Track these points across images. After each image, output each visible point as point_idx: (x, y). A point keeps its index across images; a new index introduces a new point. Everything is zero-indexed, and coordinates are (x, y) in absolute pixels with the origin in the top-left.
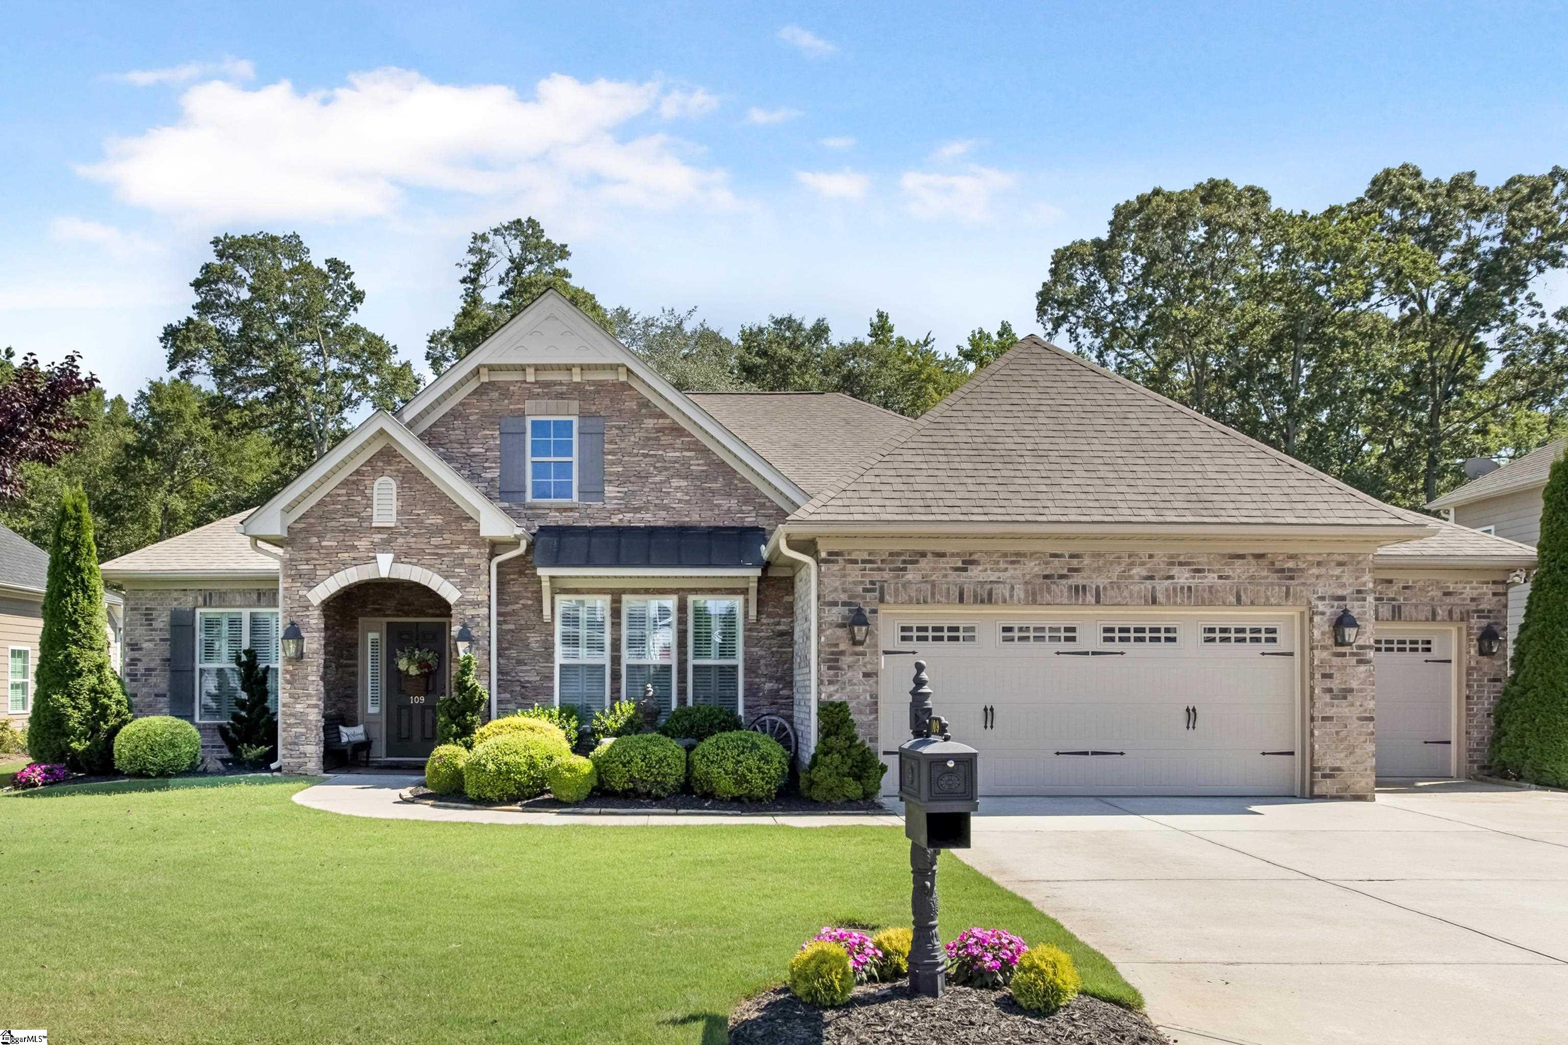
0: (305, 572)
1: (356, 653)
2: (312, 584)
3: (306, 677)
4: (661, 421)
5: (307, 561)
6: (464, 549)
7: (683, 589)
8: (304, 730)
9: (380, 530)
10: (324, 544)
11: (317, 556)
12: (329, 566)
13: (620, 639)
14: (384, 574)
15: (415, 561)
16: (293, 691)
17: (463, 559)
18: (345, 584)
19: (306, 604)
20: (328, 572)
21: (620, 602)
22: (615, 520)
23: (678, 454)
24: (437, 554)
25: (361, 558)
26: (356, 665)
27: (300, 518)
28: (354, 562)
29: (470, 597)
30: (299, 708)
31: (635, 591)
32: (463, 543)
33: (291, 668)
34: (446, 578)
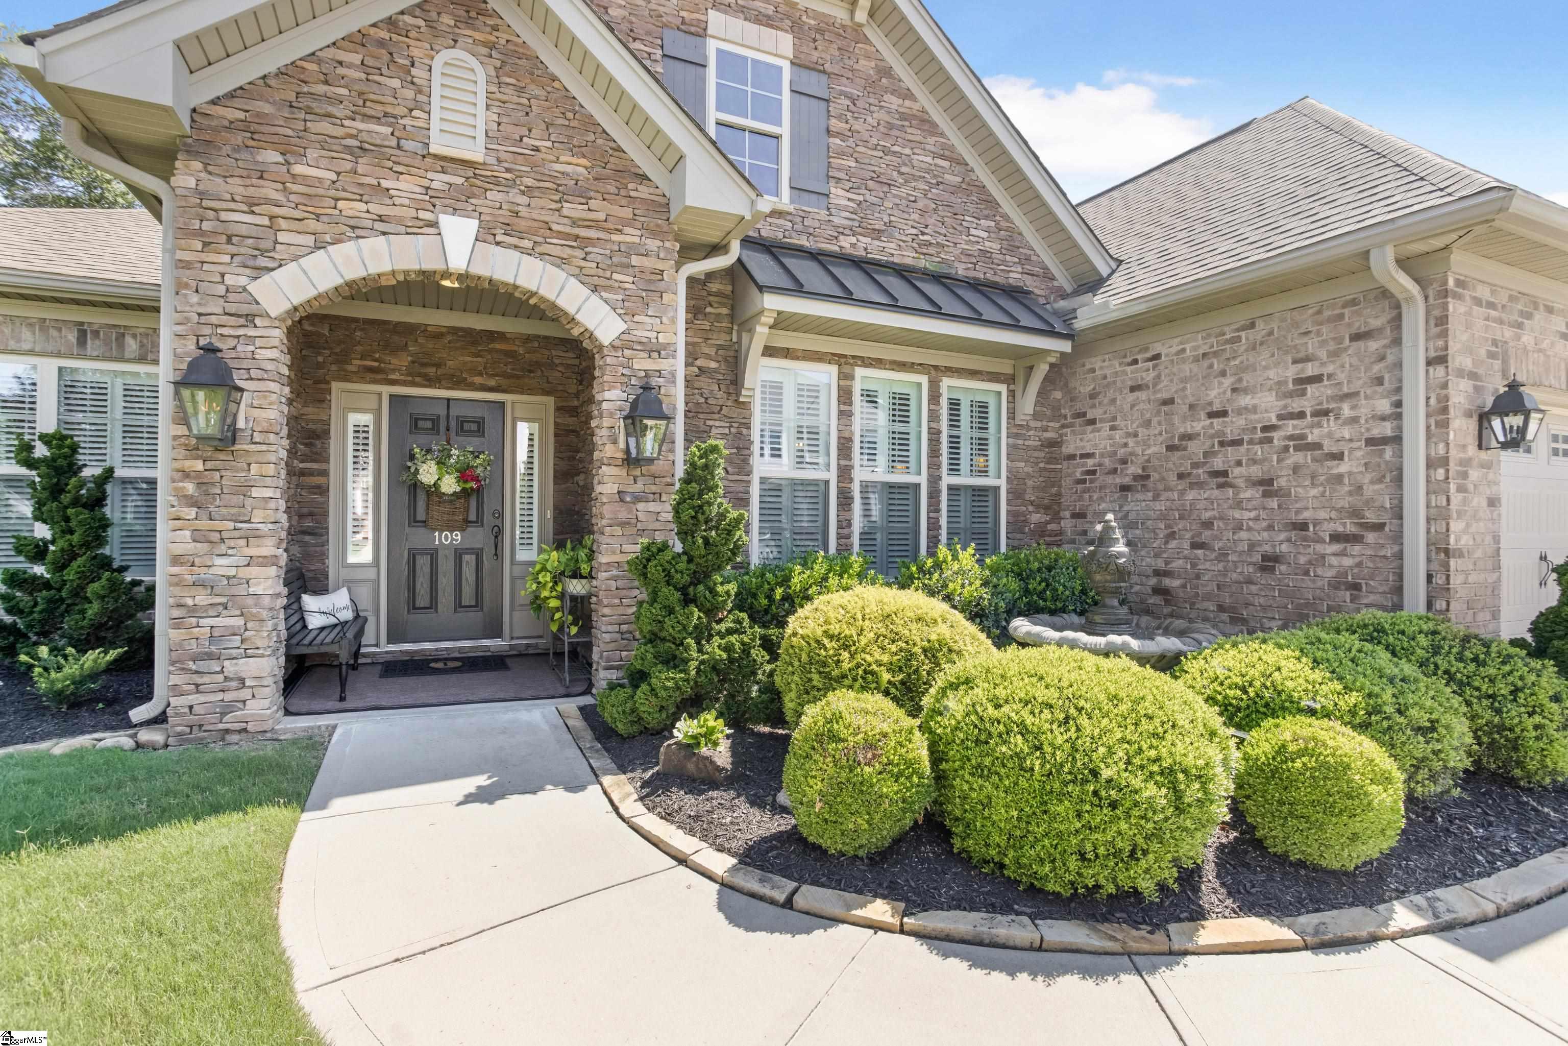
0: (243, 230)
1: (326, 449)
2: (263, 262)
3: (244, 489)
5: (252, 205)
6: (631, 236)
7: (936, 367)
9: (447, 162)
10: (298, 169)
11: (274, 195)
12: (312, 225)
14: (458, 261)
15: (527, 244)
16: (204, 524)
17: (629, 256)
18: (355, 273)
19: (243, 309)
20: (309, 240)
21: (851, 377)
22: (846, 243)
24: (576, 238)
25: (399, 221)
27: (231, 95)
28: (379, 226)
29: (642, 334)
30: (222, 566)
31: (877, 363)
32: (629, 223)
33: (199, 466)
34: (595, 289)
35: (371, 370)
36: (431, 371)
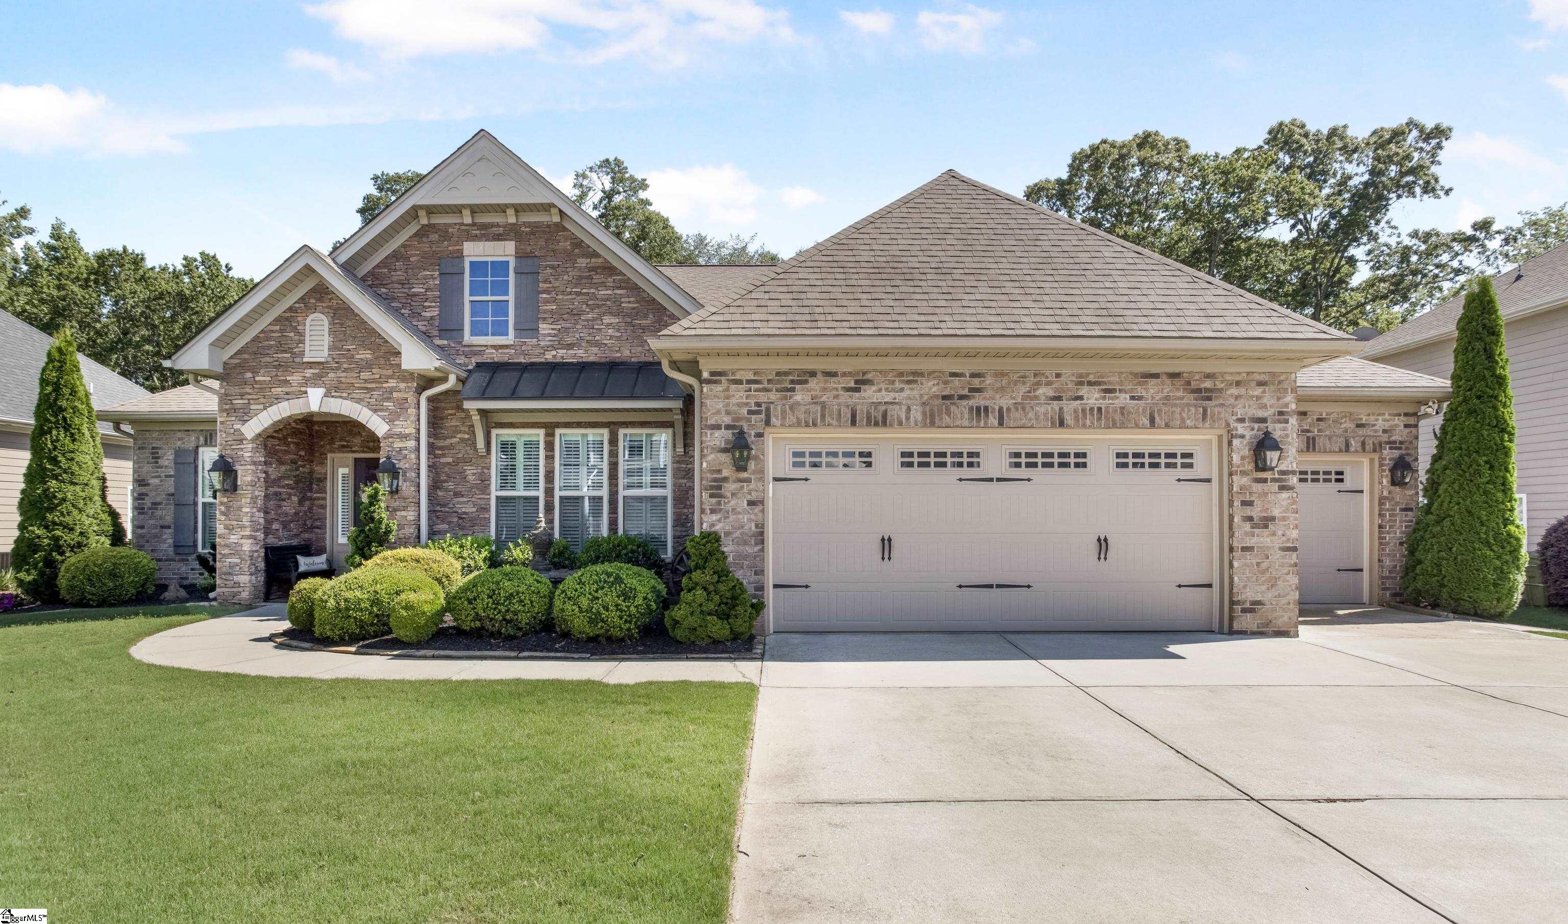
0: (239, 406)
1: (325, 487)
2: (246, 418)
3: (240, 508)
4: (593, 260)
5: (242, 395)
6: (392, 383)
7: (614, 423)
8: (239, 561)
9: (311, 365)
10: (257, 379)
11: (249, 391)
12: (262, 400)
13: (553, 472)
14: (314, 407)
15: (345, 395)
16: (228, 522)
17: (391, 393)
18: (277, 418)
19: (239, 437)
20: (261, 407)
21: (553, 435)
22: (549, 356)
23: (609, 292)
24: (367, 388)
25: (293, 393)
26: (325, 499)
27: (236, 354)
28: (286, 397)
29: (398, 430)
30: (233, 538)
31: (567, 425)
32: (391, 377)
33: (225, 500)
34: (375, 411)
35: (343, 446)
36: (371, 444)
